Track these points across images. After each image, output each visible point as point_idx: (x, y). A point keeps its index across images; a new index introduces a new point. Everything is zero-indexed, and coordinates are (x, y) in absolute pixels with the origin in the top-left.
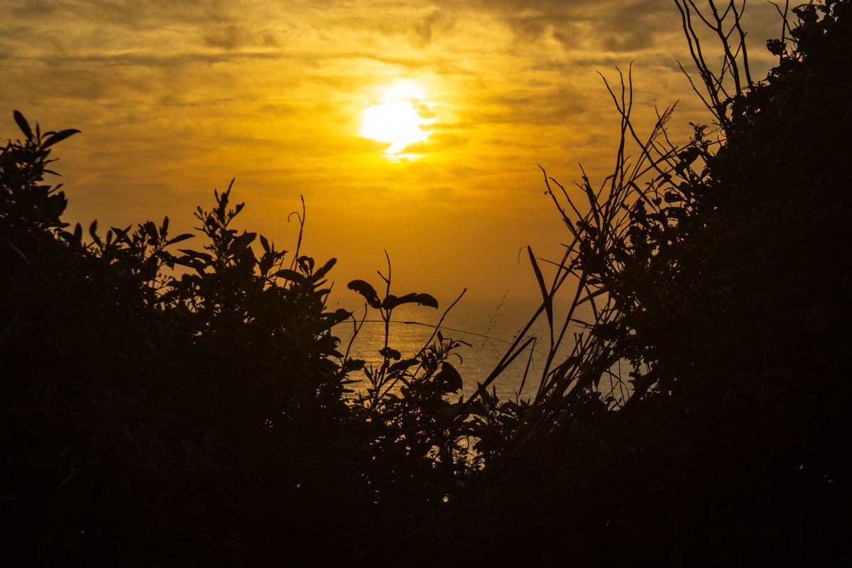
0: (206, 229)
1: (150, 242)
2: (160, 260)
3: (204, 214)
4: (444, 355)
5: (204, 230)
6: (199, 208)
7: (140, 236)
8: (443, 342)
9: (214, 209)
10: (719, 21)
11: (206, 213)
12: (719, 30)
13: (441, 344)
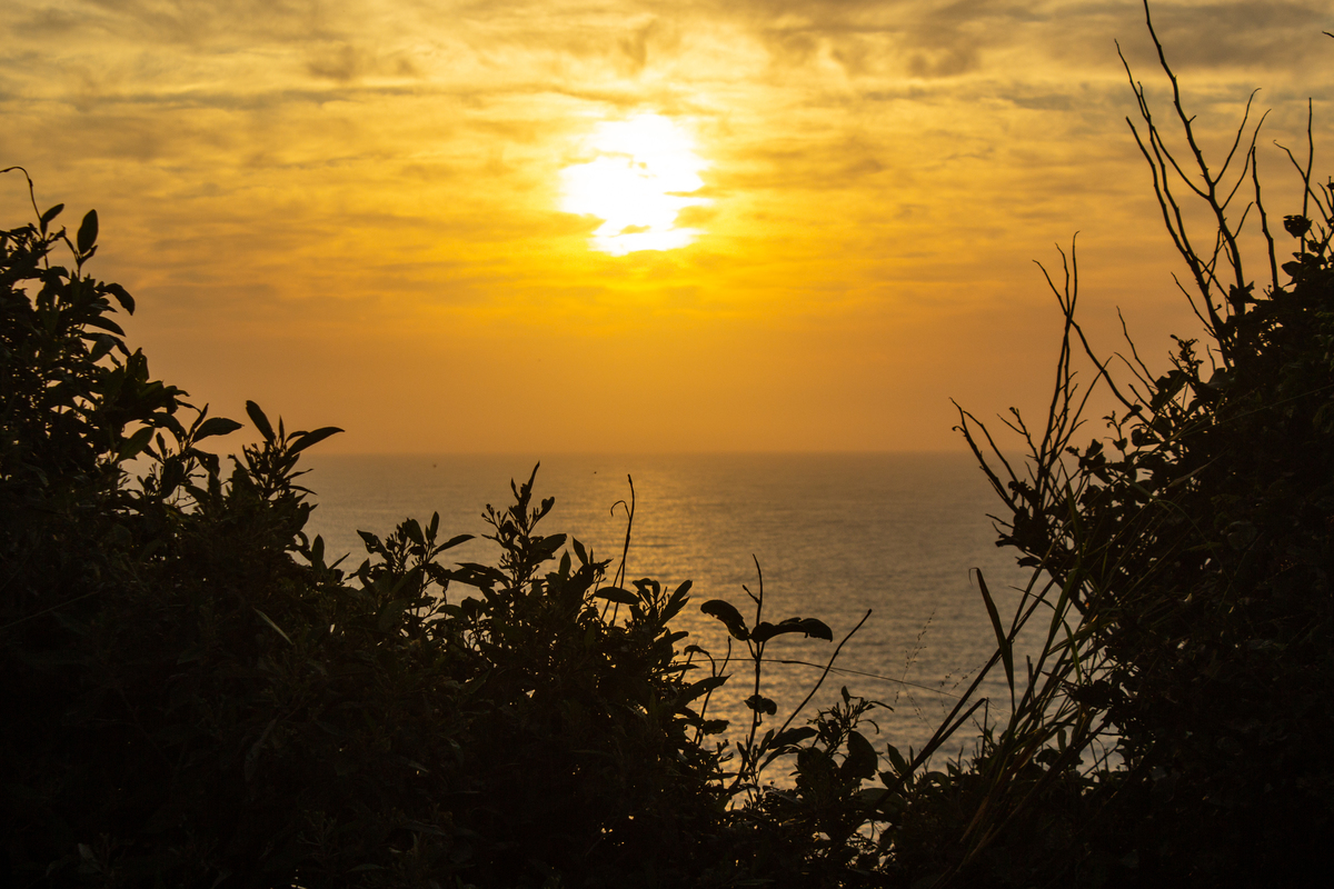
0: (500, 538)
1: (413, 551)
2: (426, 575)
3: (496, 516)
4: (852, 721)
5: (497, 539)
6: (488, 506)
7: (399, 542)
8: (850, 703)
9: (511, 509)
10: (1212, 186)
11: (498, 514)
12: (1211, 198)
13: (847, 705)
